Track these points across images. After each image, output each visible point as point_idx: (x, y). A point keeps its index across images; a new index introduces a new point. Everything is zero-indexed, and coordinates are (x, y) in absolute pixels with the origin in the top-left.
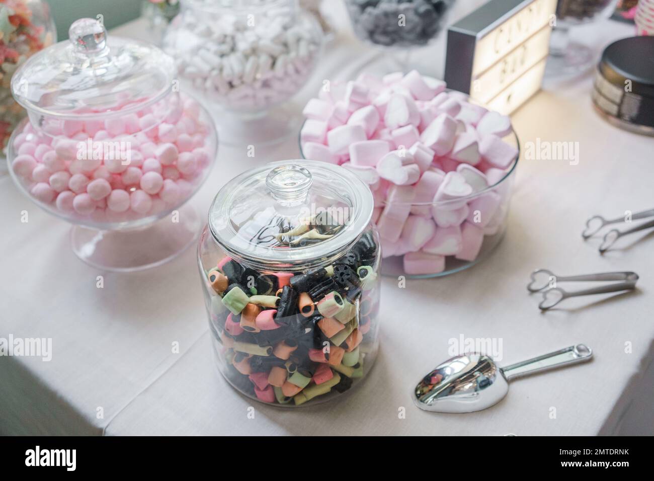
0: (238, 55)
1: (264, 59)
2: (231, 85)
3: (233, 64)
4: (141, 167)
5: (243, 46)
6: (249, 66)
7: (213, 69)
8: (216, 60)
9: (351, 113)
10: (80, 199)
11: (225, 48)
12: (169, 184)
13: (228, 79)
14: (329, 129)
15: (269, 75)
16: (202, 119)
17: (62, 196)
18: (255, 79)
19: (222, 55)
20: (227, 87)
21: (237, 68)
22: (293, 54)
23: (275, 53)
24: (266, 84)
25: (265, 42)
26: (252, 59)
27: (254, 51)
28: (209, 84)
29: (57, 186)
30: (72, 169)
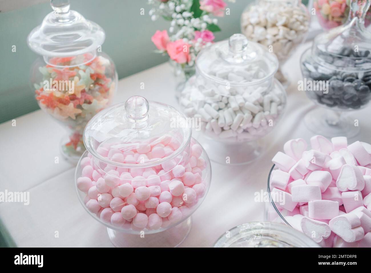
0: (230, 110)
1: (247, 115)
2: (223, 129)
3: (226, 116)
4: (158, 197)
5: (234, 105)
6: (236, 119)
7: (213, 118)
8: (215, 113)
9: (310, 171)
10: (115, 216)
11: (222, 105)
12: (176, 210)
13: (222, 126)
14: (292, 179)
15: (249, 125)
16: (202, 157)
17: (104, 211)
18: (239, 127)
19: (220, 109)
20: (220, 130)
21: (228, 120)
22: (267, 113)
23: (255, 112)
24: (246, 131)
25: (249, 104)
26: (239, 115)
27: (241, 109)
28: (208, 127)
29: (103, 204)
30: (114, 193)
